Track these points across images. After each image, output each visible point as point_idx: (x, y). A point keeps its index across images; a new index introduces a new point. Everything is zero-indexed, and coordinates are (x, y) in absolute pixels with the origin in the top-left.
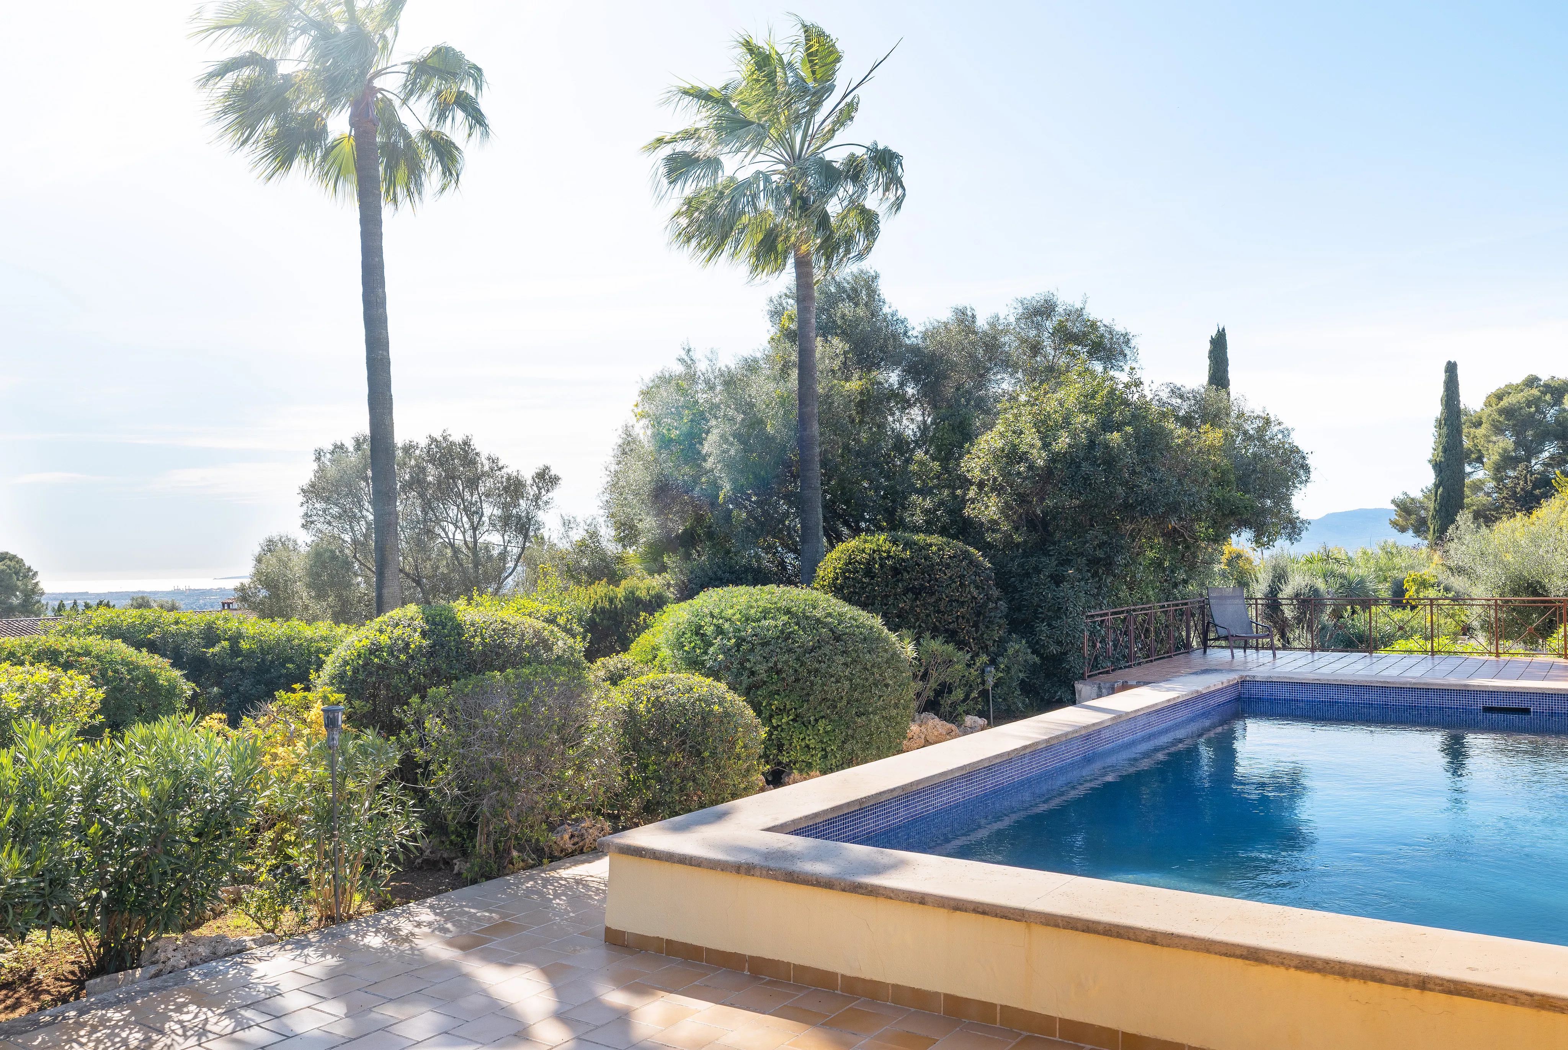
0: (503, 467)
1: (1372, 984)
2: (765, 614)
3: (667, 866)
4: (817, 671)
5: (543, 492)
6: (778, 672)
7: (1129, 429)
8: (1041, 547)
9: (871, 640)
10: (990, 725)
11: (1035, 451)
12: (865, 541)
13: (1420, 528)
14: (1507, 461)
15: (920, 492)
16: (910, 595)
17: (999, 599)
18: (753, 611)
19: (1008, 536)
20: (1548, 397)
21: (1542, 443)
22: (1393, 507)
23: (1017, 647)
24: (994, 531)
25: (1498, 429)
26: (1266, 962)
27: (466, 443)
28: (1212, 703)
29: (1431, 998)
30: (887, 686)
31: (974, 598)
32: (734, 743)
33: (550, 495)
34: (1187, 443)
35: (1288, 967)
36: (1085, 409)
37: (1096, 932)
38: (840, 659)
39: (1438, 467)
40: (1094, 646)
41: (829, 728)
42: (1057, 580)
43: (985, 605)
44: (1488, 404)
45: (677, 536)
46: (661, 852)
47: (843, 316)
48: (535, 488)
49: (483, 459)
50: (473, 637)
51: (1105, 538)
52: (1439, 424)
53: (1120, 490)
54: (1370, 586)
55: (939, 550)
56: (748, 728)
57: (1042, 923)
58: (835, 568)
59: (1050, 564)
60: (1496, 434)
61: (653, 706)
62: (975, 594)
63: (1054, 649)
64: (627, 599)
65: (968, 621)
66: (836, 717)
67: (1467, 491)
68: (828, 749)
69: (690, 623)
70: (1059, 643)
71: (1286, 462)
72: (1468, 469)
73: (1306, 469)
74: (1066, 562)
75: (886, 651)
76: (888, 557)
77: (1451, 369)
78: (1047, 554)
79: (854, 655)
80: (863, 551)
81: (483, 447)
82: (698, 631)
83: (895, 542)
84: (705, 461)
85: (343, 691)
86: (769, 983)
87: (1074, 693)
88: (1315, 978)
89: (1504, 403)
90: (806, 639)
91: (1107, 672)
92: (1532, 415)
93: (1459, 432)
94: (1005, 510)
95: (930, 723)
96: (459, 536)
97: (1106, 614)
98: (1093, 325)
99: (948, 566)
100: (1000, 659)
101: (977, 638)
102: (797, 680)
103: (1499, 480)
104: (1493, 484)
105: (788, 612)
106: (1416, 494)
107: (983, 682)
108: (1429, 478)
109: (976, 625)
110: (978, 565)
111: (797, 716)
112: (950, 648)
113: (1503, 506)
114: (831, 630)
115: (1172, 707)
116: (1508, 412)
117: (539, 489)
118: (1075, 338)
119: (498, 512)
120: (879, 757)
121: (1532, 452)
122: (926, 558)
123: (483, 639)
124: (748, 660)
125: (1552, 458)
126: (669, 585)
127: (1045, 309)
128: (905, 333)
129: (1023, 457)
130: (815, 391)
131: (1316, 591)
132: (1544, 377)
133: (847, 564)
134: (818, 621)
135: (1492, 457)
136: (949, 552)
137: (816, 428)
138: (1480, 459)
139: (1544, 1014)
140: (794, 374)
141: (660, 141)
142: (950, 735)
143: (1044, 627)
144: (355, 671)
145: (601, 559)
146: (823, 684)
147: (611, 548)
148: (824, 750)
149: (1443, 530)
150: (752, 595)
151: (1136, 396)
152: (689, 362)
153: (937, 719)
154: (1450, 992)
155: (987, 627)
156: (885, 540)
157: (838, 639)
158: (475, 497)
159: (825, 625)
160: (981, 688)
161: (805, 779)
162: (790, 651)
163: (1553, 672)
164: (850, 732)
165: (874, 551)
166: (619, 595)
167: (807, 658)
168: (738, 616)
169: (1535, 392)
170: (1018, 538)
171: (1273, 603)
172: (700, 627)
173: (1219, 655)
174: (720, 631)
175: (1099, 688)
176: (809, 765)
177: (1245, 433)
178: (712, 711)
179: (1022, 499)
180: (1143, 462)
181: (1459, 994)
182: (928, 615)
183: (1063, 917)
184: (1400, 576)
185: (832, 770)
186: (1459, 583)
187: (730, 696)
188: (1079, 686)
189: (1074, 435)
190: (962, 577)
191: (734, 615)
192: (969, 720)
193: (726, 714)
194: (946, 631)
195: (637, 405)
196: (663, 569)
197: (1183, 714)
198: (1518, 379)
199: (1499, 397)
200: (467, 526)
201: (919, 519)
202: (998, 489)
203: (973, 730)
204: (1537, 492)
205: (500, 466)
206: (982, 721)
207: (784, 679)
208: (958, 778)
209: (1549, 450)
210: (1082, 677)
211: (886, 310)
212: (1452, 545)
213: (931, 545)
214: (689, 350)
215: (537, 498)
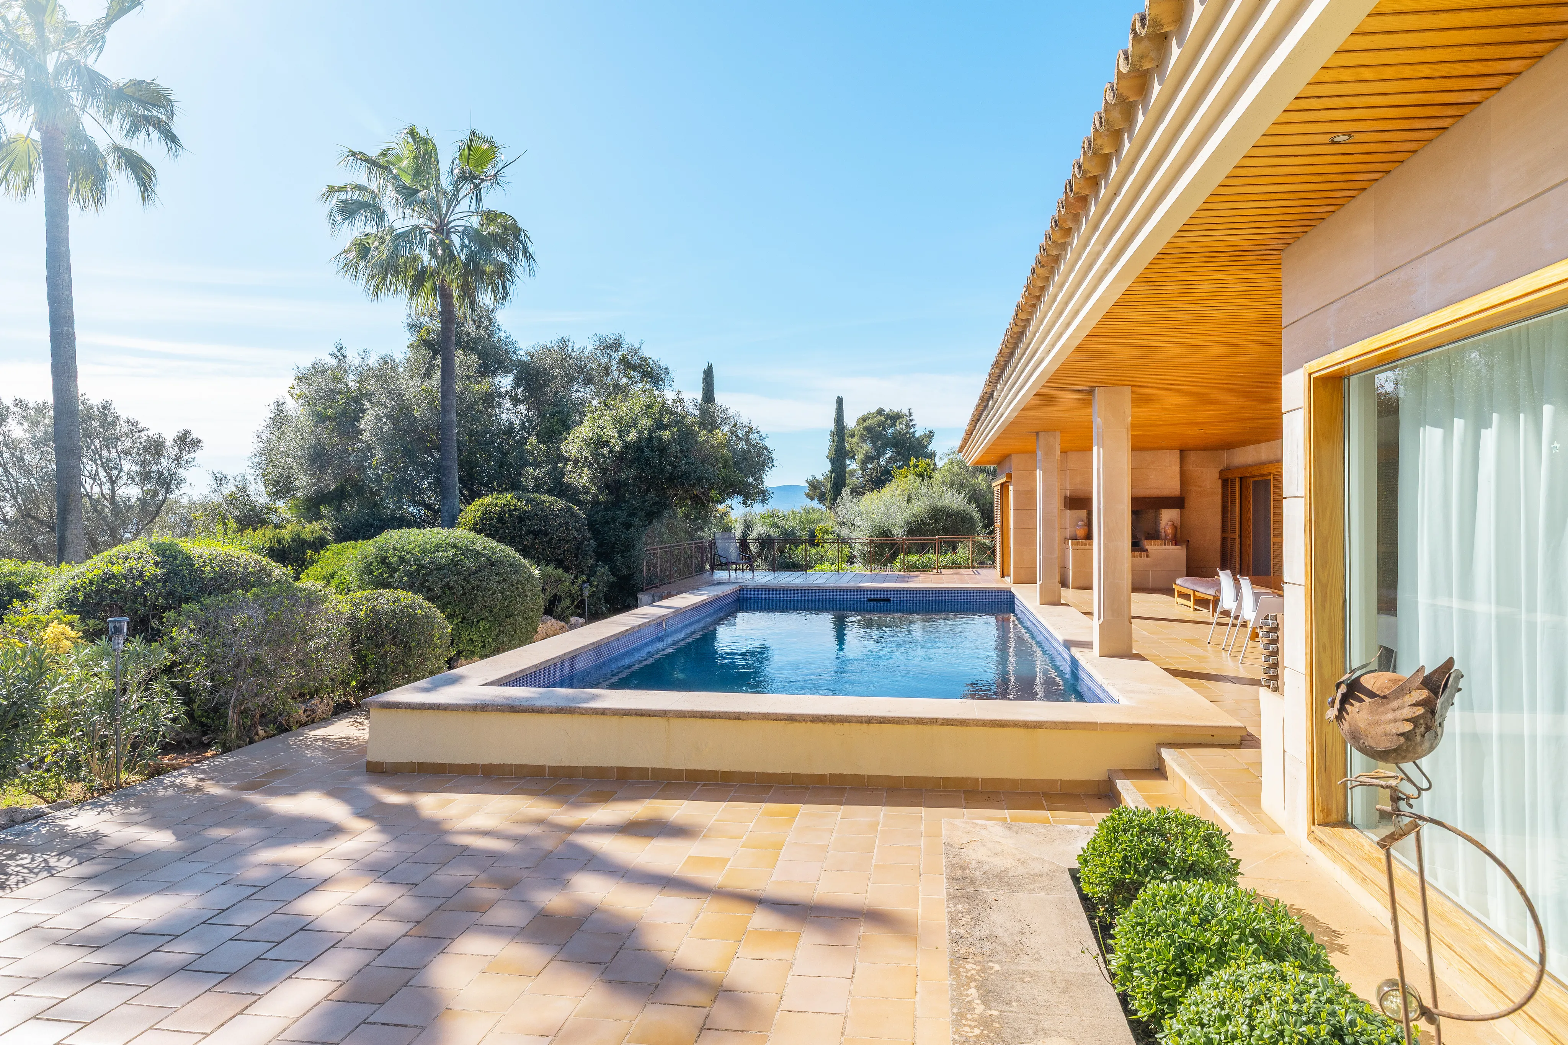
0: (143, 430)
1: (846, 725)
2: (438, 547)
3: (418, 713)
4: (478, 587)
5: (185, 453)
6: (450, 589)
7: (675, 429)
8: (616, 504)
9: (516, 566)
10: (586, 623)
11: (614, 441)
12: (497, 498)
13: (822, 498)
14: (868, 459)
15: (531, 465)
16: (531, 536)
17: (591, 539)
18: (428, 546)
19: (595, 496)
20: (889, 422)
21: (885, 449)
22: (807, 484)
23: (602, 570)
24: (585, 493)
25: (864, 440)
26: (796, 721)
27: (106, 406)
28: (725, 602)
29: (874, 727)
30: (526, 596)
31: (575, 538)
32: (432, 636)
33: (192, 455)
34: (706, 441)
35: (806, 722)
36: (647, 415)
37: (707, 717)
38: (495, 579)
39: (833, 461)
40: (650, 569)
41: (487, 626)
42: (627, 526)
43: (581, 543)
44: (858, 424)
45: (329, 492)
46: (414, 704)
47: (468, 335)
48: (176, 449)
49: (122, 422)
50: (204, 566)
51: (657, 499)
52: (833, 434)
53: (668, 467)
54: (798, 533)
55: (551, 505)
56: (441, 626)
57: (677, 717)
58: (475, 517)
59: (622, 515)
60: (862, 442)
61: (371, 612)
62: (576, 535)
63: (625, 572)
64: (293, 540)
65: (571, 554)
66: (492, 619)
67: (847, 477)
68: (486, 641)
69: (377, 555)
70: (628, 567)
71: (760, 455)
72: (848, 462)
73: (771, 459)
74: (632, 515)
75: (525, 572)
76: (515, 509)
77: (840, 401)
78: (620, 509)
79: (505, 576)
80: (496, 505)
81: (123, 411)
82: (383, 560)
83: (519, 499)
84: (362, 434)
85: (75, 613)
86: (498, 779)
87: (637, 601)
88: (820, 725)
89: (866, 424)
90: (470, 564)
91: (657, 587)
92: (880, 432)
93: (844, 440)
94: (592, 480)
95: (549, 622)
96: (96, 489)
97: (656, 549)
98: (646, 360)
99: (557, 516)
100: (592, 579)
101: (577, 565)
102: (464, 594)
103: (863, 470)
104: (860, 472)
105: (454, 546)
106: (820, 477)
107: (582, 595)
108: (827, 467)
109: (576, 556)
110: (577, 516)
111: (464, 619)
112: (560, 571)
113: (865, 486)
114: (487, 558)
115: (704, 605)
116: (868, 429)
117: (181, 450)
118: (634, 368)
119: (136, 468)
120: (520, 645)
121: (880, 454)
122: (542, 510)
123: (213, 567)
124: (427, 581)
125: (890, 458)
126: (326, 529)
127: (615, 345)
128: (515, 352)
129: (606, 444)
130: (454, 389)
131: (769, 535)
132: (887, 410)
133: (484, 515)
134: (478, 553)
135: (860, 456)
136: (557, 507)
137: (454, 416)
138: (853, 457)
139: (920, 726)
140: (437, 375)
141: (332, 190)
142: (562, 630)
143: (619, 557)
144: (87, 595)
145: (252, 510)
146: (484, 596)
147: (263, 500)
148: (483, 642)
149: (834, 499)
150: (425, 535)
151: (680, 409)
152: (341, 357)
153: (553, 620)
154: (881, 723)
155: (583, 557)
156: (512, 498)
157: (492, 564)
158: (114, 455)
159: (483, 555)
160: (580, 598)
161: (469, 663)
162: (459, 573)
163: (899, 579)
164: (502, 629)
165: (504, 505)
166: (287, 537)
167: (472, 579)
168: (417, 549)
169: (882, 418)
170: (601, 498)
171: (744, 543)
172: (386, 558)
173: (721, 575)
174: (402, 560)
175: (653, 597)
176: (473, 653)
177: (737, 436)
178: (416, 614)
179: (604, 471)
180: (682, 452)
181: (884, 723)
182: (543, 550)
183: (688, 712)
184: (814, 526)
185: (487, 656)
186: (845, 532)
187: (426, 604)
188: (640, 596)
189: (640, 432)
190: (567, 523)
191: (414, 549)
192: (573, 619)
193: (426, 616)
194: (556, 560)
195: (293, 388)
196: (318, 517)
197: (711, 609)
198: (873, 410)
199: (864, 419)
200: (104, 480)
201: (531, 484)
202: (591, 466)
203: (576, 626)
204: (883, 478)
205: (140, 428)
206: (582, 620)
207: (454, 593)
208: (589, 651)
209: (889, 453)
210: (642, 590)
211: (502, 334)
212: (839, 509)
213: (545, 502)
214: (341, 348)
215: (178, 458)
